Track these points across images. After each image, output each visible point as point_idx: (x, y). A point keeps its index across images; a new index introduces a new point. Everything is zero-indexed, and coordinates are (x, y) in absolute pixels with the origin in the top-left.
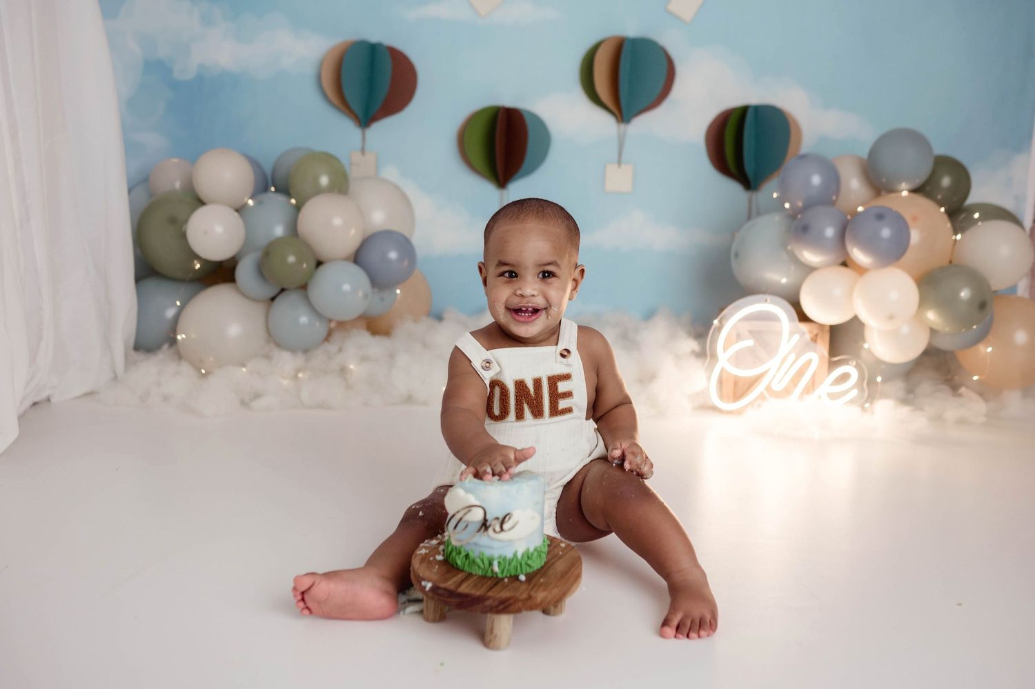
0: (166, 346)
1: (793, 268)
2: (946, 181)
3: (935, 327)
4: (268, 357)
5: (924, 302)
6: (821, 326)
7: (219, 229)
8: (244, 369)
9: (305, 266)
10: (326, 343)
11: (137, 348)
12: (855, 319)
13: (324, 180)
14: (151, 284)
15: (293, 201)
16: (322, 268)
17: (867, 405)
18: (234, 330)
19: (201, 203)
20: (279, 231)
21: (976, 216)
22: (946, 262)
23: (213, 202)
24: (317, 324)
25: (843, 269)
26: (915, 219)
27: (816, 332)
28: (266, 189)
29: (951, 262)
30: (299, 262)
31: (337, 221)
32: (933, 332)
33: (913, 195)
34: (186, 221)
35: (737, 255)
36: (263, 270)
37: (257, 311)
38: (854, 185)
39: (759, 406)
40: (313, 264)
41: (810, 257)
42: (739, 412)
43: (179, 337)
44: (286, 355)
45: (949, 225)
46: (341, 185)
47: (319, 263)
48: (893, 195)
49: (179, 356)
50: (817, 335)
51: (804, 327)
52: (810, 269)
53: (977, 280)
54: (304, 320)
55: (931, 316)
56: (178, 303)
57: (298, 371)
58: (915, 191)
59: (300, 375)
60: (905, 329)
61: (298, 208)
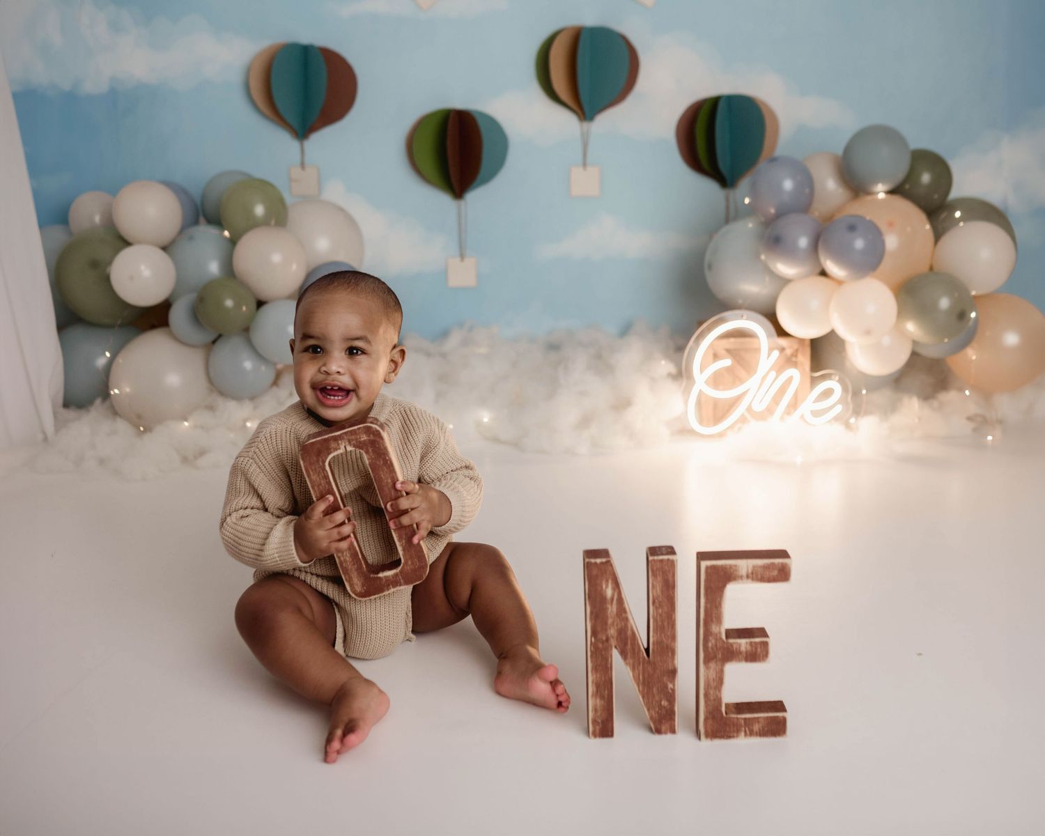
0: (98, 401)
1: (767, 279)
2: (926, 178)
3: (916, 338)
4: (211, 408)
5: (902, 313)
6: (801, 341)
7: (146, 272)
8: (186, 424)
9: (244, 308)
10: (275, 389)
11: (66, 405)
12: (832, 334)
13: (259, 210)
14: (77, 333)
15: (226, 233)
16: (264, 308)
17: (852, 420)
18: (173, 379)
19: (127, 244)
20: (214, 268)
21: (958, 214)
22: (925, 268)
23: (139, 242)
24: (263, 368)
25: (822, 279)
26: (891, 224)
27: (796, 346)
28: (196, 222)
29: (931, 268)
30: (238, 305)
31: (276, 258)
32: (915, 343)
33: (890, 196)
34: (110, 263)
35: (710, 267)
36: (198, 315)
37: (197, 357)
38: (830, 186)
39: (740, 429)
40: (254, 305)
41: (784, 268)
42: (721, 435)
43: (112, 393)
44: (232, 405)
45: (928, 227)
46: (279, 216)
47: (260, 304)
48: (869, 198)
49: (115, 413)
50: (797, 350)
51: (783, 342)
52: (785, 281)
53: (955, 286)
54: (248, 365)
55: (911, 327)
56: (108, 354)
57: (245, 421)
58: (891, 192)
59: (249, 424)
60: (886, 341)
61: (233, 242)
